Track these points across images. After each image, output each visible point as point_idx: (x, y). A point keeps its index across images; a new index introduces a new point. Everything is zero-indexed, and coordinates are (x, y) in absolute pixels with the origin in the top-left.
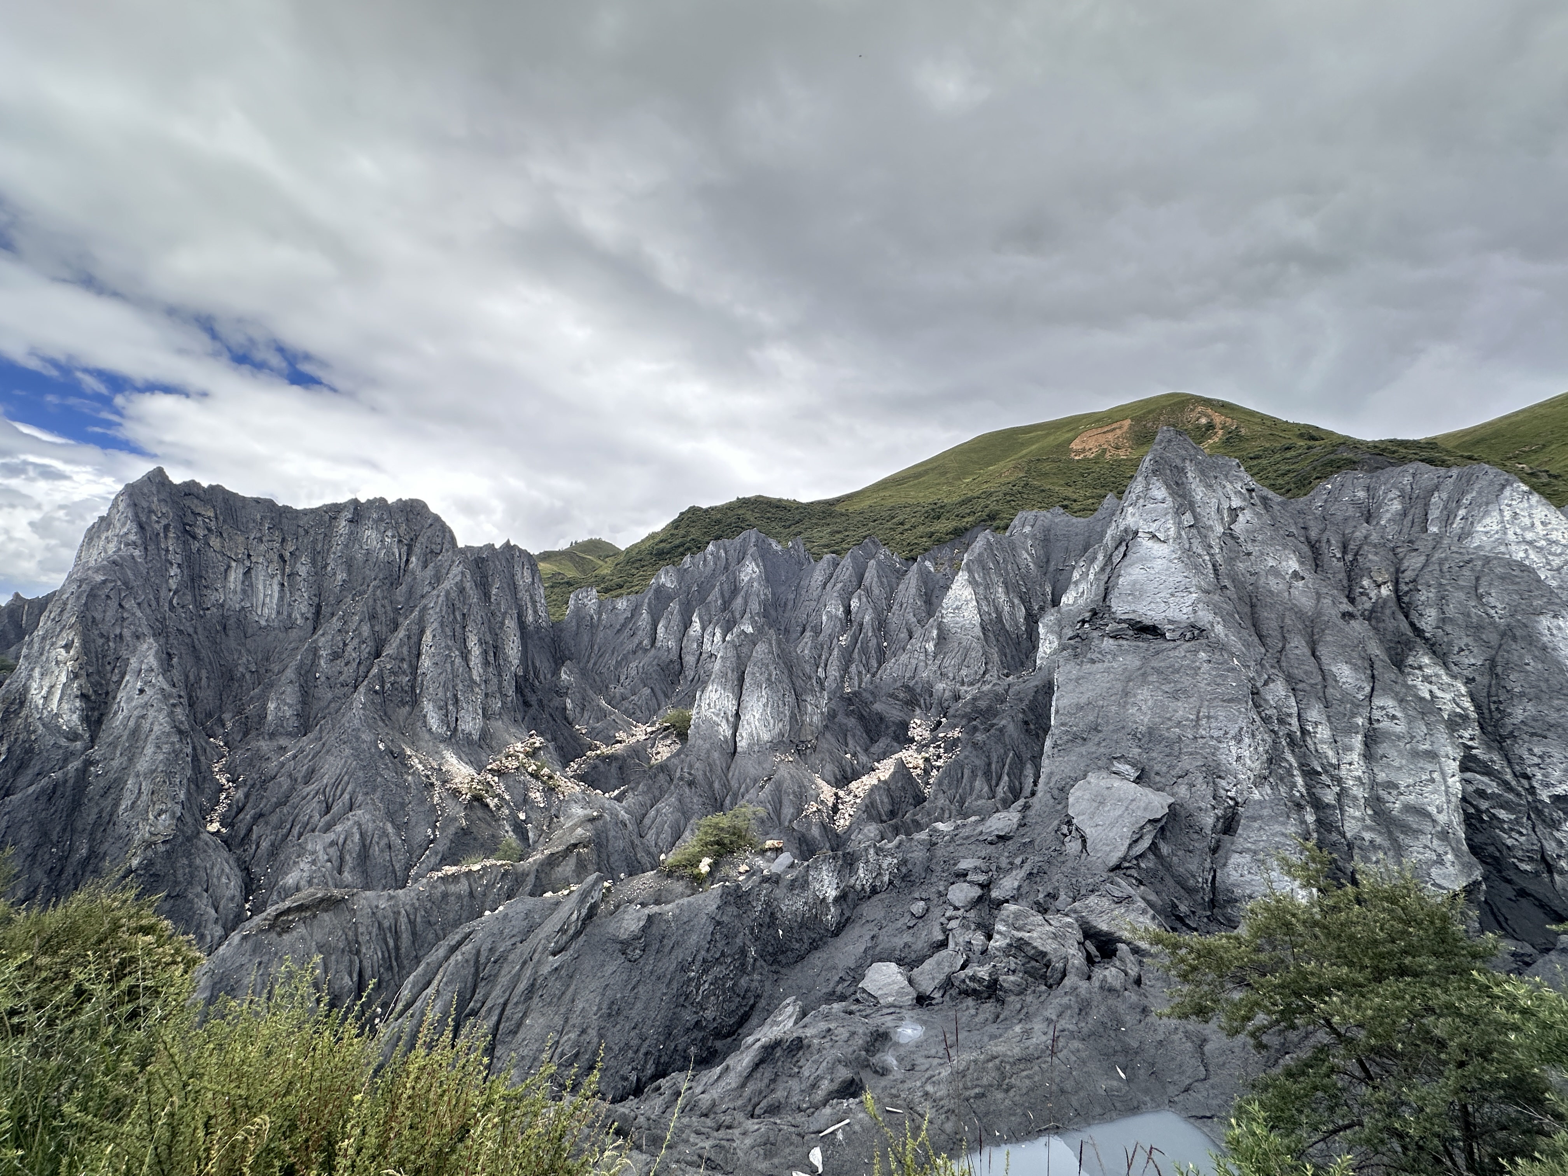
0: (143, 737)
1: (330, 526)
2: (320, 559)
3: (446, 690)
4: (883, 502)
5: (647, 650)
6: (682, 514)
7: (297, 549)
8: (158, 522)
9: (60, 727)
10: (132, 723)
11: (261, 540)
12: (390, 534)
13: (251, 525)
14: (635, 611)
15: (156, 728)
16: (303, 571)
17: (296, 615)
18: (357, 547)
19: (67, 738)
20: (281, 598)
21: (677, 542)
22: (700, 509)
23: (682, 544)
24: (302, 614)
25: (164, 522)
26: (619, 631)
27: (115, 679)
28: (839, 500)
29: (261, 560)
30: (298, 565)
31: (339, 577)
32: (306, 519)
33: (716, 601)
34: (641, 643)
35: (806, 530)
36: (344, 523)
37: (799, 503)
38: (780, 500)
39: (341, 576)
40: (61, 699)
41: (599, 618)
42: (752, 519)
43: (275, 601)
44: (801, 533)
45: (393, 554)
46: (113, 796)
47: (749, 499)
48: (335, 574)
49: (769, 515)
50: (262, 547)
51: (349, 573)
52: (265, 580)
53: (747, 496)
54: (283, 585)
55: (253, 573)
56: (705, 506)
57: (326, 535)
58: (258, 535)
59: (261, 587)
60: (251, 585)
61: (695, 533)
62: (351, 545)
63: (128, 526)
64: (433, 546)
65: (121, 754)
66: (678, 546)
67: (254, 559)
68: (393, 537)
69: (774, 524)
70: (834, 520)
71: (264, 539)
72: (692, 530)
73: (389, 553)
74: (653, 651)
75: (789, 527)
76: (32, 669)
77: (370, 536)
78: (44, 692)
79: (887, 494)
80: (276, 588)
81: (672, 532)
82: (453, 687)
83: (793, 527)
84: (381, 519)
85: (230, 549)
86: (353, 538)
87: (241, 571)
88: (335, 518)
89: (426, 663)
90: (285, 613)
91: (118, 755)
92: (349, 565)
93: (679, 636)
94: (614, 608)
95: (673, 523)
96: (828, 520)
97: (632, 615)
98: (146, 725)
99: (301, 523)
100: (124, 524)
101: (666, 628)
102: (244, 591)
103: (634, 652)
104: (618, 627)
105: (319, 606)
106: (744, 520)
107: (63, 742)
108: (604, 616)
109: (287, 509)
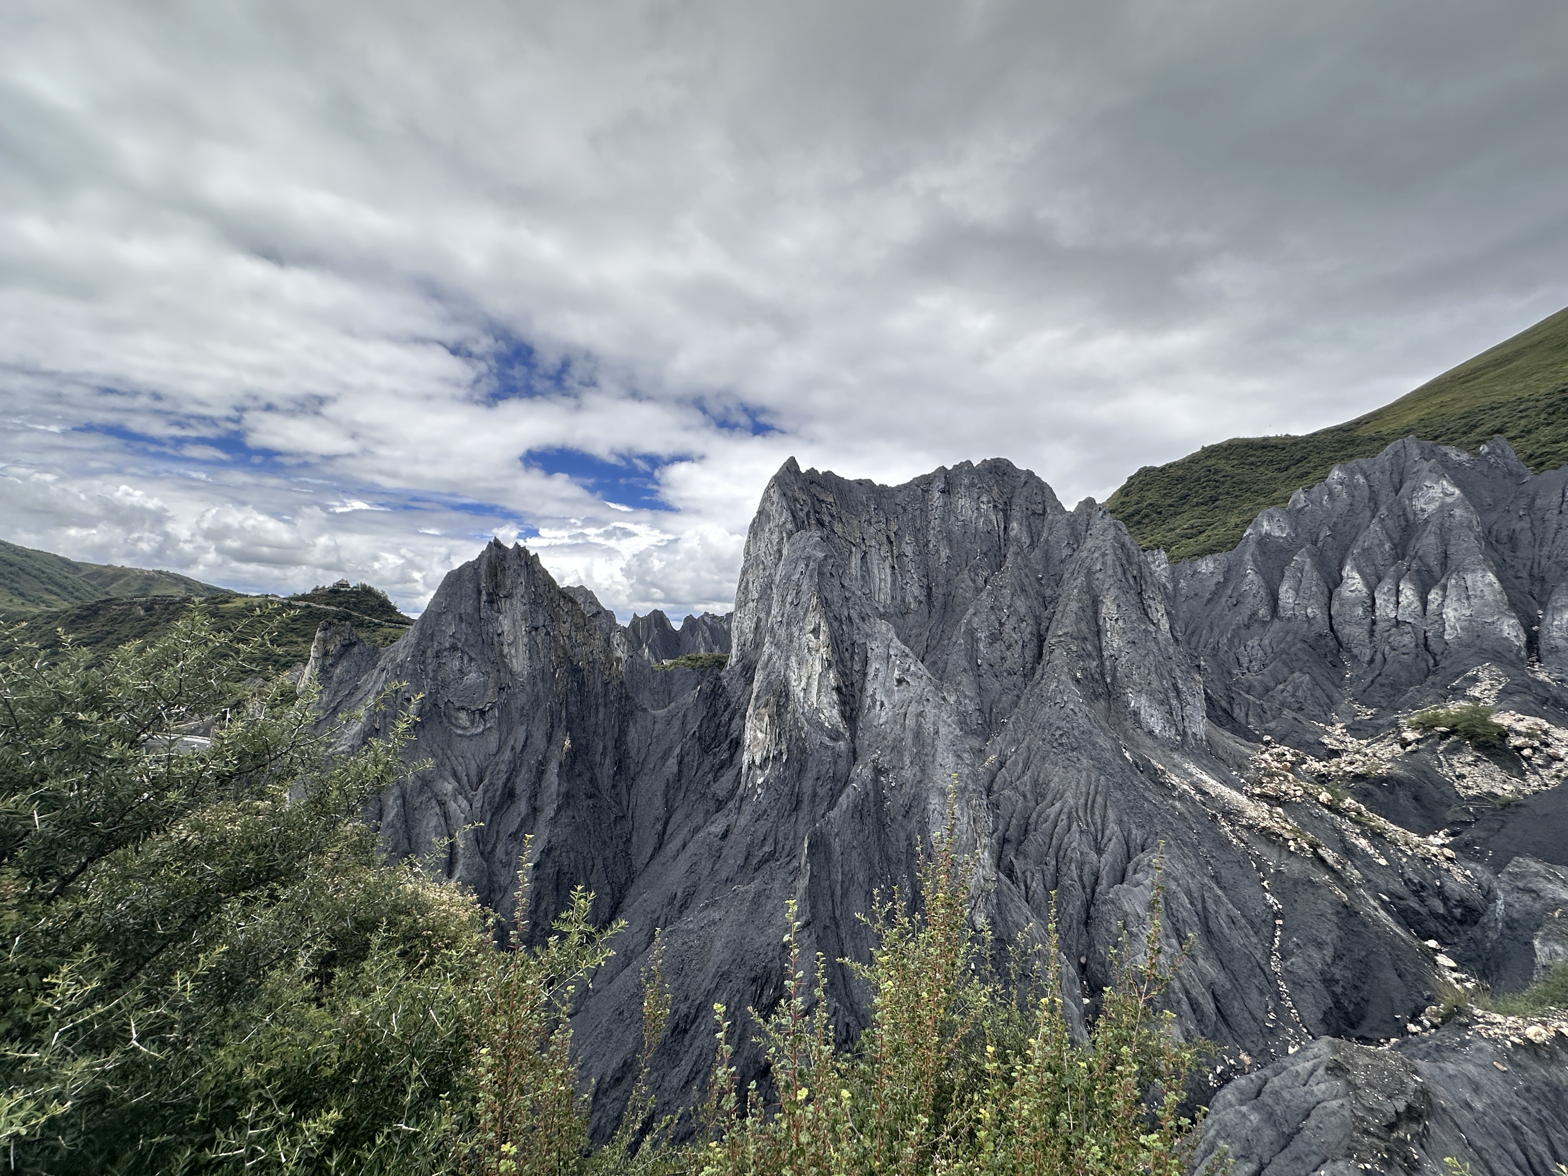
0: (929, 741)
1: (924, 501)
2: (920, 536)
3: (1161, 677)
4: (1443, 410)
5: (1264, 624)
6: (1131, 478)
7: (900, 528)
8: (802, 510)
9: (822, 724)
10: (910, 722)
11: (870, 523)
12: (985, 500)
13: (860, 508)
14: (1231, 573)
15: (943, 730)
16: (909, 550)
17: (910, 599)
18: (953, 519)
19: (830, 737)
20: (894, 582)
21: (1131, 510)
22: (1153, 469)
23: (1138, 512)
24: (915, 598)
25: (806, 509)
26: (1209, 601)
27: (857, 667)
28: (1358, 423)
29: (873, 543)
30: (904, 545)
31: (943, 554)
32: (901, 496)
33: (1381, 545)
34: (1255, 613)
35: (1315, 468)
36: (937, 495)
37: (1295, 437)
38: (1265, 439)
39: (944, 553)
40: (819, 692)
41: (1175, 588)
42: (1228, 468)
43: (889, 586)
44: (1308, 473)
45: (991, 522)
46: (917, 817)
47: (1219, 446)
48: (938, 551)
49: (1252, 459)
50: (872, 530)
51: (951, 549)
52: (878, 564)
53: (1216, 442)
54: (893, 567)
55: (868, 556)
56: (1159, 465)
57: (922, 510)
58: (868, 517)
59: (876, 572)
60: (868, 571)
61: (1152, 497)
62: (946, 518)
63: (784, 515)
64: (1034, 507)
65: (912, 763)
66: (1132, 515)
67: (867, 543)
68: (989, 502)
69: (1261, 469)
70: (1360, 448)
71: (873, 521)
72: (1148, 493)
73: (988, 521)
74: (1277, 624)
75: (1287, 468)
76: (788, 658)
77: (964, 504)
78: (803, 684)
79: (1446, 398)
80: (888, 571)
81: (1122, 500)
82: (1170, 674)
83: (1293, 469)
84: (973, 485)
85: (850, 535)
86: (948, 510)
87: (859, 556)
88: (927, 491)
89: (1114, 642)
90: (899, 598)
91: (908, 762)
92: (949, 538)
93: (1324, 599)
94: (1195, 572)
95: (1121, 490)
96: (1350, 451)
97: (1226, 580)
98: (929, 727)
99: (898, 501)
100: (781, 514)
101: (1297, 592)
102: (863, 577)
103: (1248, 627)
104: (1208, 596)
105: (929, 589)
106: (1216, 472)
107: (827, 740)
108: (1183, 583)
109: (883, 487)
